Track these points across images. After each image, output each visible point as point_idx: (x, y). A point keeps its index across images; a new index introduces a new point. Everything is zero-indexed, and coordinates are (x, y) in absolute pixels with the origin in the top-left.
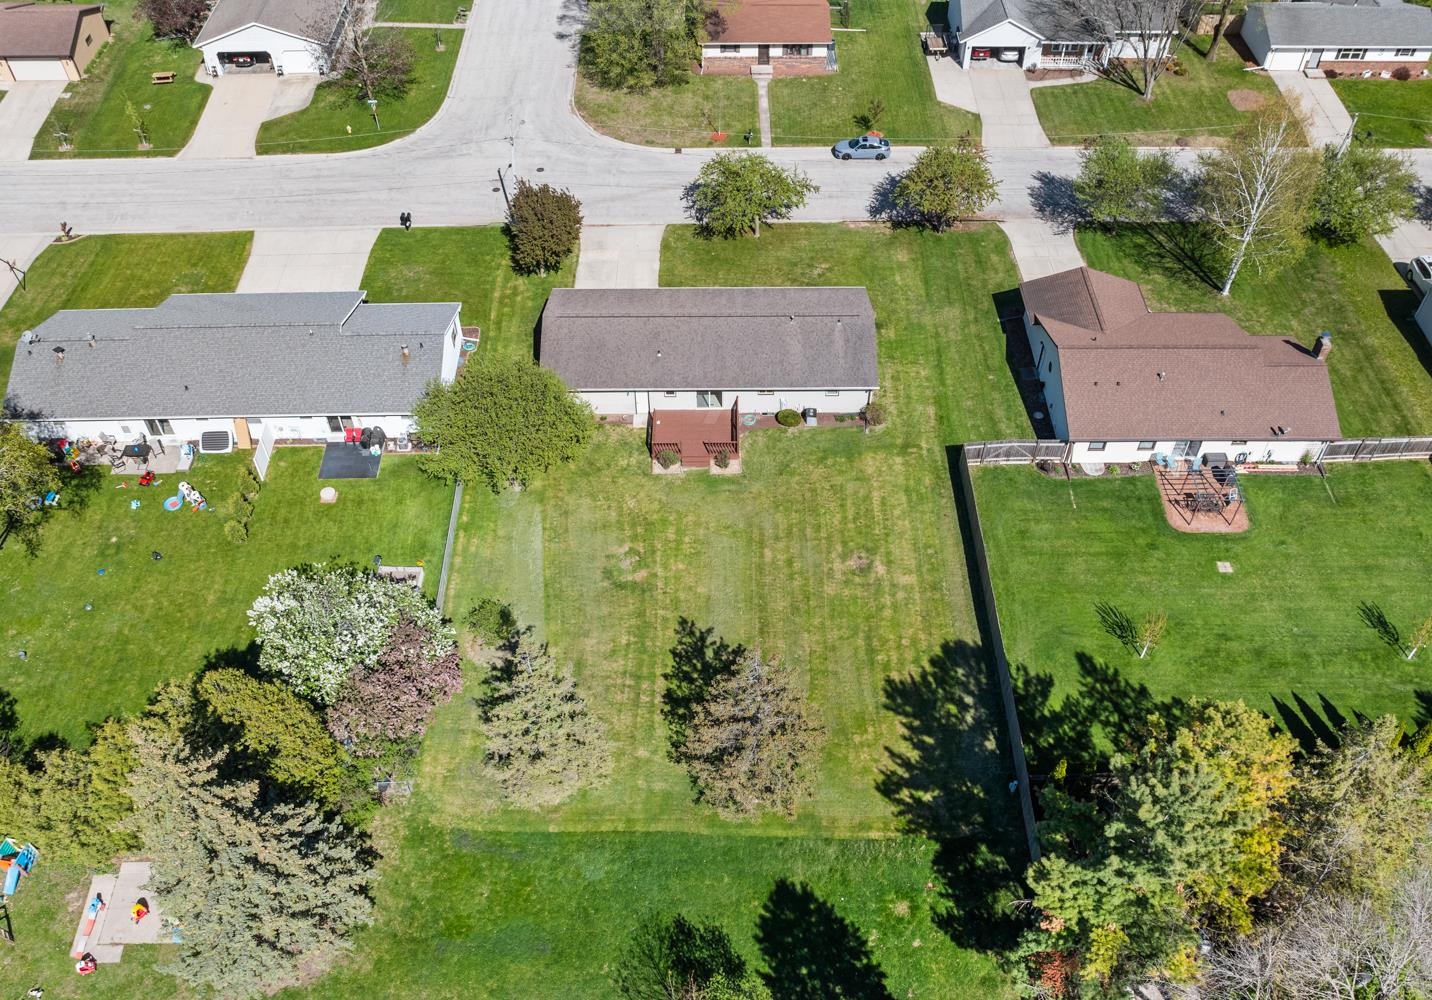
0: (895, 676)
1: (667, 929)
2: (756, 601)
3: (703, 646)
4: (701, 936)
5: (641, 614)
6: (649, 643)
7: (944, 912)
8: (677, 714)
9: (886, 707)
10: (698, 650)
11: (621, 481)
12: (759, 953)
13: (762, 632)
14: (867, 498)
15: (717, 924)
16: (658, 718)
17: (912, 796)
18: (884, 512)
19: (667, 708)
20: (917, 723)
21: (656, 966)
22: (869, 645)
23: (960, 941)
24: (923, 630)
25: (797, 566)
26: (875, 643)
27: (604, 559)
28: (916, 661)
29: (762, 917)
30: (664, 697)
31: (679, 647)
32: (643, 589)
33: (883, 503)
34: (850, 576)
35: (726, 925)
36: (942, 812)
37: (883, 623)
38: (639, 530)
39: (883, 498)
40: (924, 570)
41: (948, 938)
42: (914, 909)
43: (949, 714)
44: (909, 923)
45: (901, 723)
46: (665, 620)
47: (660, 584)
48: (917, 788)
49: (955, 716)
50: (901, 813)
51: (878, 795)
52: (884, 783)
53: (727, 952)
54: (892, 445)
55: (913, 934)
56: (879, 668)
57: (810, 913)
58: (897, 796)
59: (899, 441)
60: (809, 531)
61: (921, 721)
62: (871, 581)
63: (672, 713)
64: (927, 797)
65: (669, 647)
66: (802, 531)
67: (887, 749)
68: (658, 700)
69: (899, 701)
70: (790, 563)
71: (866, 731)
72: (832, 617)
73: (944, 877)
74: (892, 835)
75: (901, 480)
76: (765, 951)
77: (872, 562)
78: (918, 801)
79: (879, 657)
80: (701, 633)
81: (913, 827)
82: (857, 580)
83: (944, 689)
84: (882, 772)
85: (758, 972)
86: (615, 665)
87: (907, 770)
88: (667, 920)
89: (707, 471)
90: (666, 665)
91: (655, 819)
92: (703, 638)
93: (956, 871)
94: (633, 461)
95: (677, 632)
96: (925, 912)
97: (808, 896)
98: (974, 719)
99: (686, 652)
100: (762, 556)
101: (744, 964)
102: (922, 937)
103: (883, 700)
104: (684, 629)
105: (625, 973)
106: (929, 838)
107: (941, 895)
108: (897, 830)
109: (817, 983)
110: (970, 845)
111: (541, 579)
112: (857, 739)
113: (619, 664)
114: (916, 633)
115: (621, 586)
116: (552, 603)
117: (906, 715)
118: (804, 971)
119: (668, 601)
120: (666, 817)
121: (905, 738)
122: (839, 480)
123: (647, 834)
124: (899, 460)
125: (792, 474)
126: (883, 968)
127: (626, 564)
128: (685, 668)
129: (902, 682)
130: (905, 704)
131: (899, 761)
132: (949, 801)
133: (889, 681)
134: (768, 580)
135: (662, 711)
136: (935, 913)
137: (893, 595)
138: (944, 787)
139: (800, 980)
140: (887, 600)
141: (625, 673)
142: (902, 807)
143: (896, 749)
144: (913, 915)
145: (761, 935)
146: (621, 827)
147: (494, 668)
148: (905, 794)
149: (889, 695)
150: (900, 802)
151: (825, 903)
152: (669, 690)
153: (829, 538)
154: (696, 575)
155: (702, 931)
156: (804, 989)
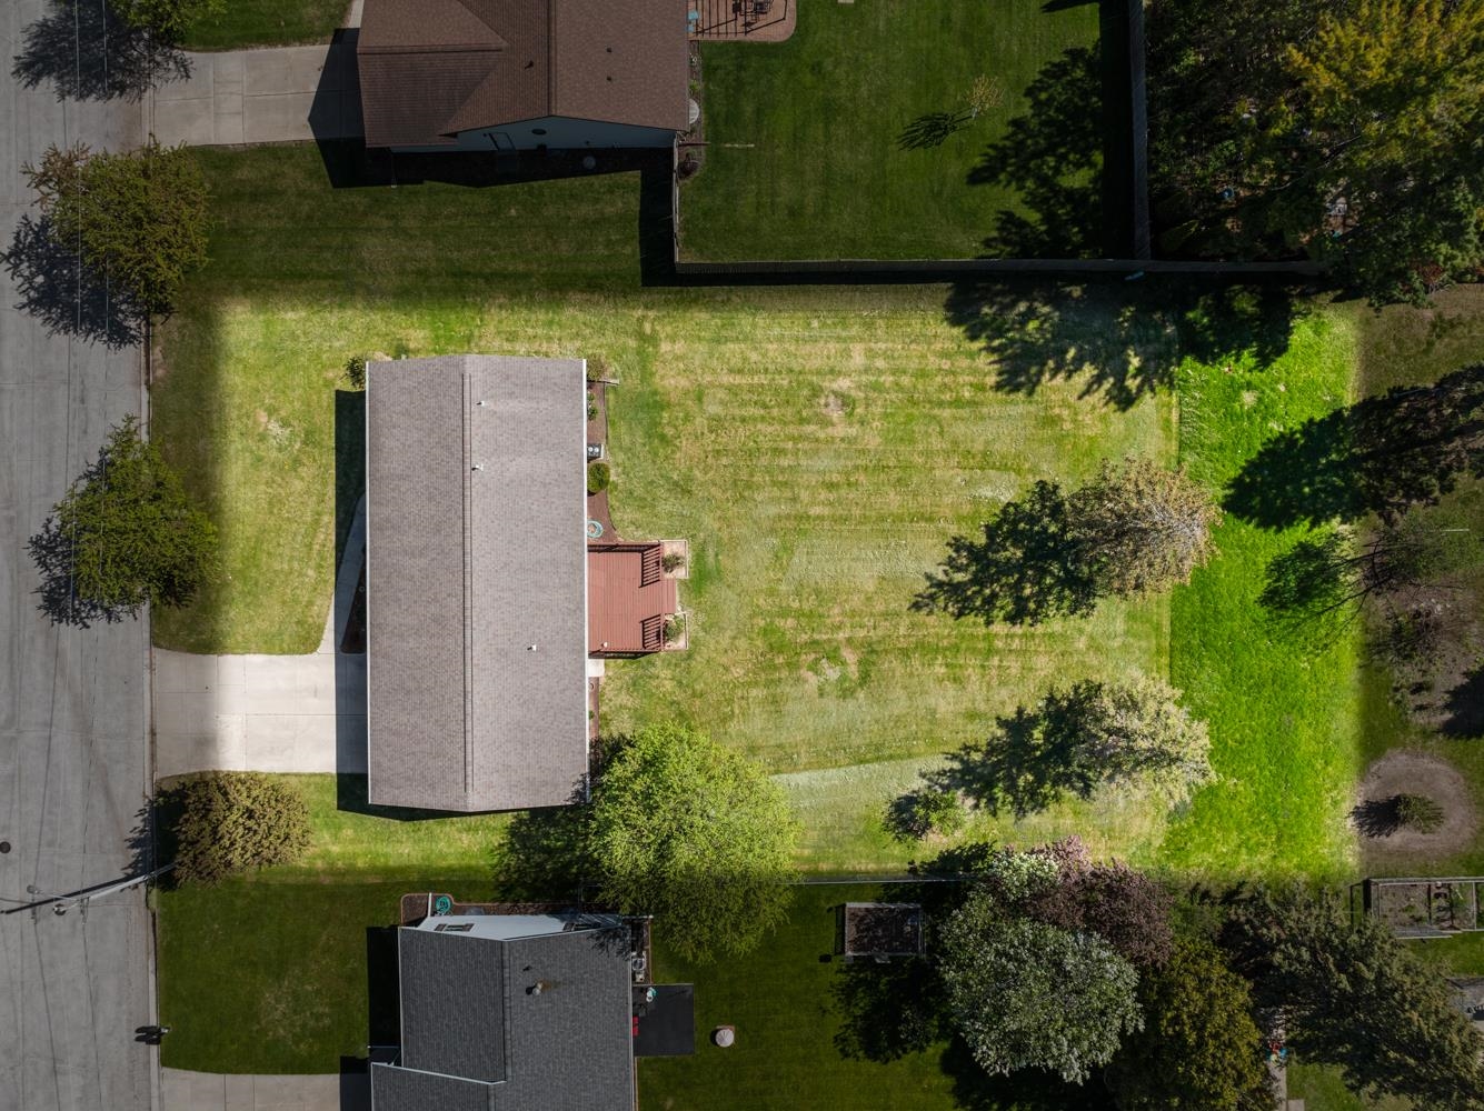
0: (992, 380)
1: (1269, 612)
2: (887, 526)
3: (950, 584)
4: (1276, 581)
5: (905, 653)
6: (945, 643)
7: (1254, 360)
8: (1036, 610)
9: (1031, 393)
10: (954, 590)
11: (699, 687)
12: (1291, 530)
13: (930, 520)
14: (730, 389)
15: (1264, 566)
16: (1040, 628)
17: (1134, 377)
18: (753, 372)
19: (1028, 620)
20: (1051, 364)
21: (1304, 620)
22: (950, 403)
23: (1281, 349)
24: (930, 344)
25: (835, 478)
26: (947, 397)
27: (825, 700)
28: (971, 355)
29: (1257, 526)
30: (1014, 624)
31: (951, 609)
32: (871, 653)
33: (740, 371)
34: (856, 419)
35: (1263, 560)
36: (1151, 348)
37: (920, 387)
38: (780, 660)
39: (731, 371)
40: (844, 334)
41: (1279, 359)
42: (1249, 386)
43: (1039, 329)
44: (1263, 392)
45: (1051, 380)
46: (913, 626)
47: (862, 633)
48: (1125, 371)
49: (1042, 324)
50: (1152, 389)
51: (1132, 410)
52: (1118, 403)
53: (1289, 558)
54: (640, 352)
55: (1273, 390)
56: (980, 396)
57: (1253, 481)
58: (1134, 391)
59: (632, 343)
60: (785, 462)
61: (1049, 358)
62: (862, 395)
63: (1034, 614)
64: (1135, 362)
65: (951, 621)
66: (783, 470)
67: (1080, 398)
68: (1018, 630)
69: (1023, 379)
70: (831, 486)
71: (1059, 416)
72: (912, 441)
73: (1219, 355)
74: (1174, 400)
75: (702, 348)
76: (1289, 524)
77: (834, 392)
78: (1139, 371)
79: (967, 394)
80: (931, 586)
81: (1166, 380)
82: (860, 410)
83: (1008, 330)
84: (1106, 404)
85: (1310, 530)
86: (973, 678)
87: (1106, 378)
88: (1262, 613)
89: (683, 582)
90: (974, 623)
91: (1158, 628)
92: (940, 585)
93: (1213, 344)
94: (665, 673)
95: (931, 613)
96: (1256, 377)
97: (1237, 483)
98: (1045, 305)
99: (958, 602)
100: (821, 518)
101: (1301, 544)
102: (1277, 383)
103: (1021, 395)
104: (927, 605)
105: (1310, 648)
106: (1179, 365)
107: (1237, 360)
108: (1171, 394)
109: (1318, 479)
110: (1186, 328)
111: (854, 768)
112: (1067, 426)
113: (973, 674)
114: (935, 353)
115: (865, 678)
116: (887, 753)
117: (1040, 373)
118: (1307, 490)
119: (887, 624)
120: (1155, 617)
121: (1069, 377)
122: (700, 422)
123: (1173, 633)
124: (665, 347)
125: (689, 479)
126: (1304, 419)
127: (833, 674)
128: (978, 603)
129: (1000, 374)
130: (1027, 372)
131: (1095, 386)
132: (1140, 341)
133: (998, 387)
134: (856, 511)
135: (1032, 625)
136: (1255, 368)
137: (880, 372)
138: (1125, 344)
139: (1315, 493)
140: (888, 379)
141: (983, 666)
142: (1146, 388)
143: (1082, 387)
144: (1256, 388)
145: (1274, 527)
146: (1165, 660)
147: (976, 806)
148: (1132, 384)
149: (1016, 388)
150: (1140, 389)
151: (1241, 468)
152: (1005, 619)
153: (793, 439)
154: (848, 593)
155: (1269, 581)
156: (1324, 491)
